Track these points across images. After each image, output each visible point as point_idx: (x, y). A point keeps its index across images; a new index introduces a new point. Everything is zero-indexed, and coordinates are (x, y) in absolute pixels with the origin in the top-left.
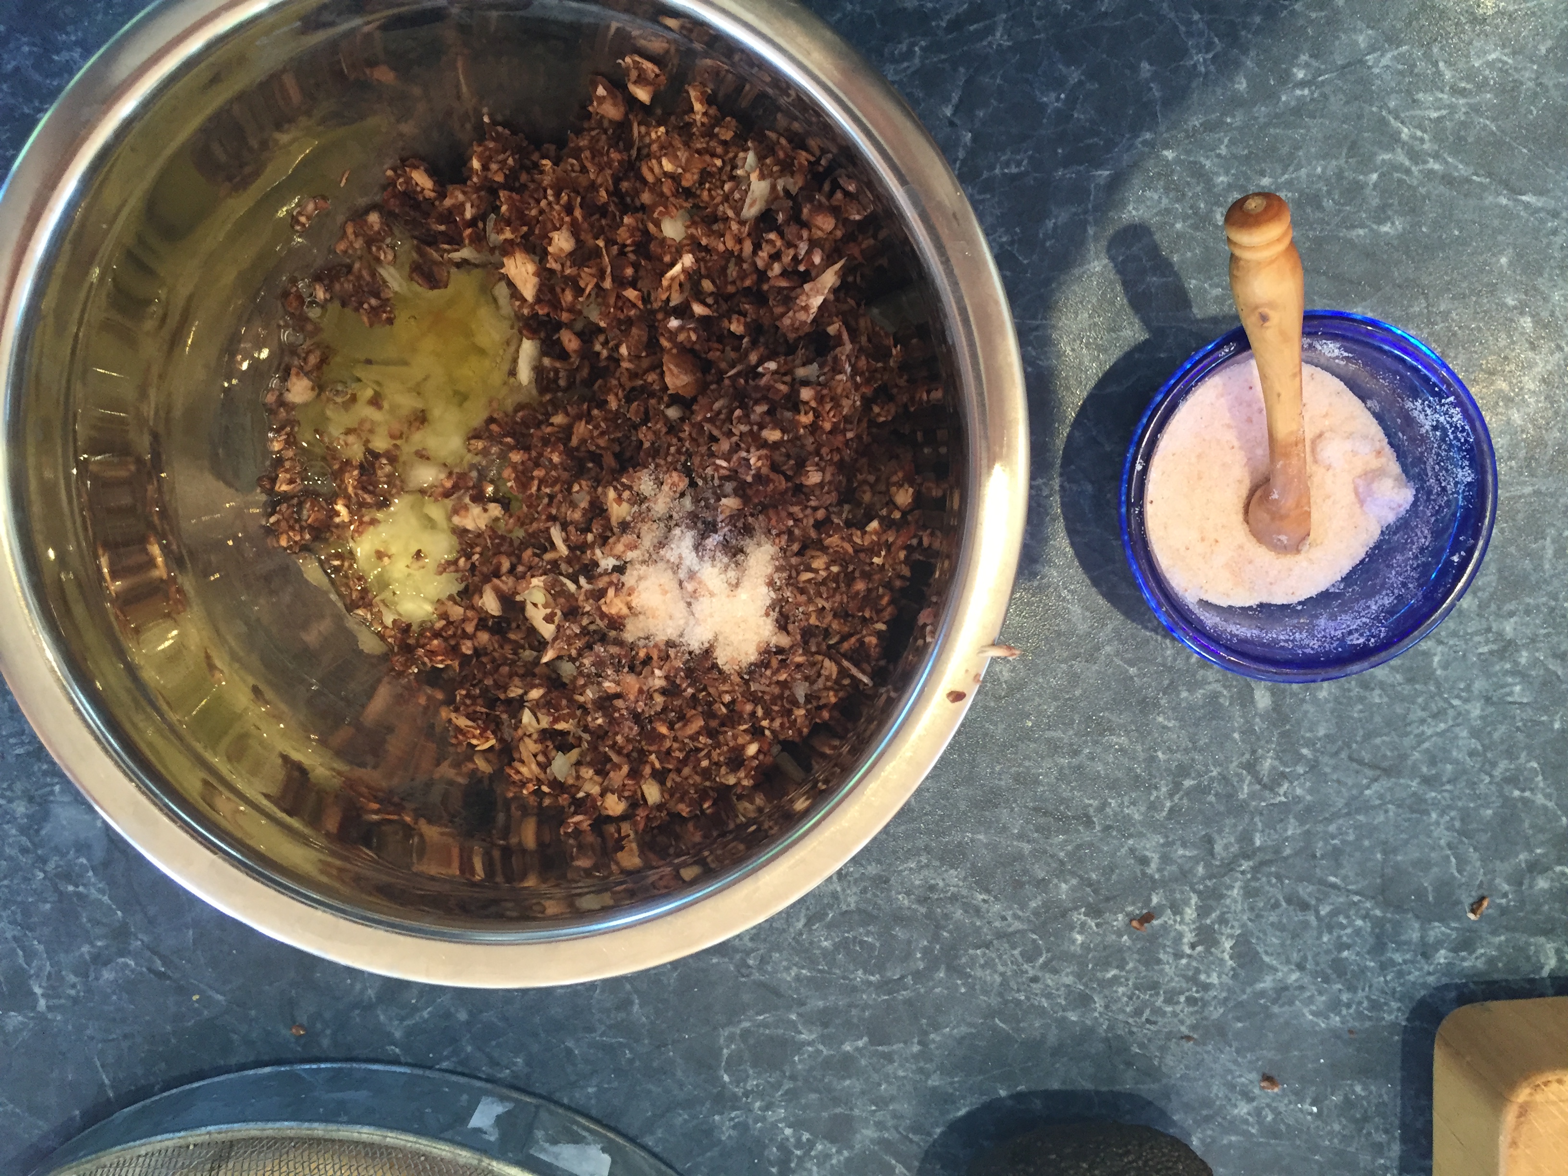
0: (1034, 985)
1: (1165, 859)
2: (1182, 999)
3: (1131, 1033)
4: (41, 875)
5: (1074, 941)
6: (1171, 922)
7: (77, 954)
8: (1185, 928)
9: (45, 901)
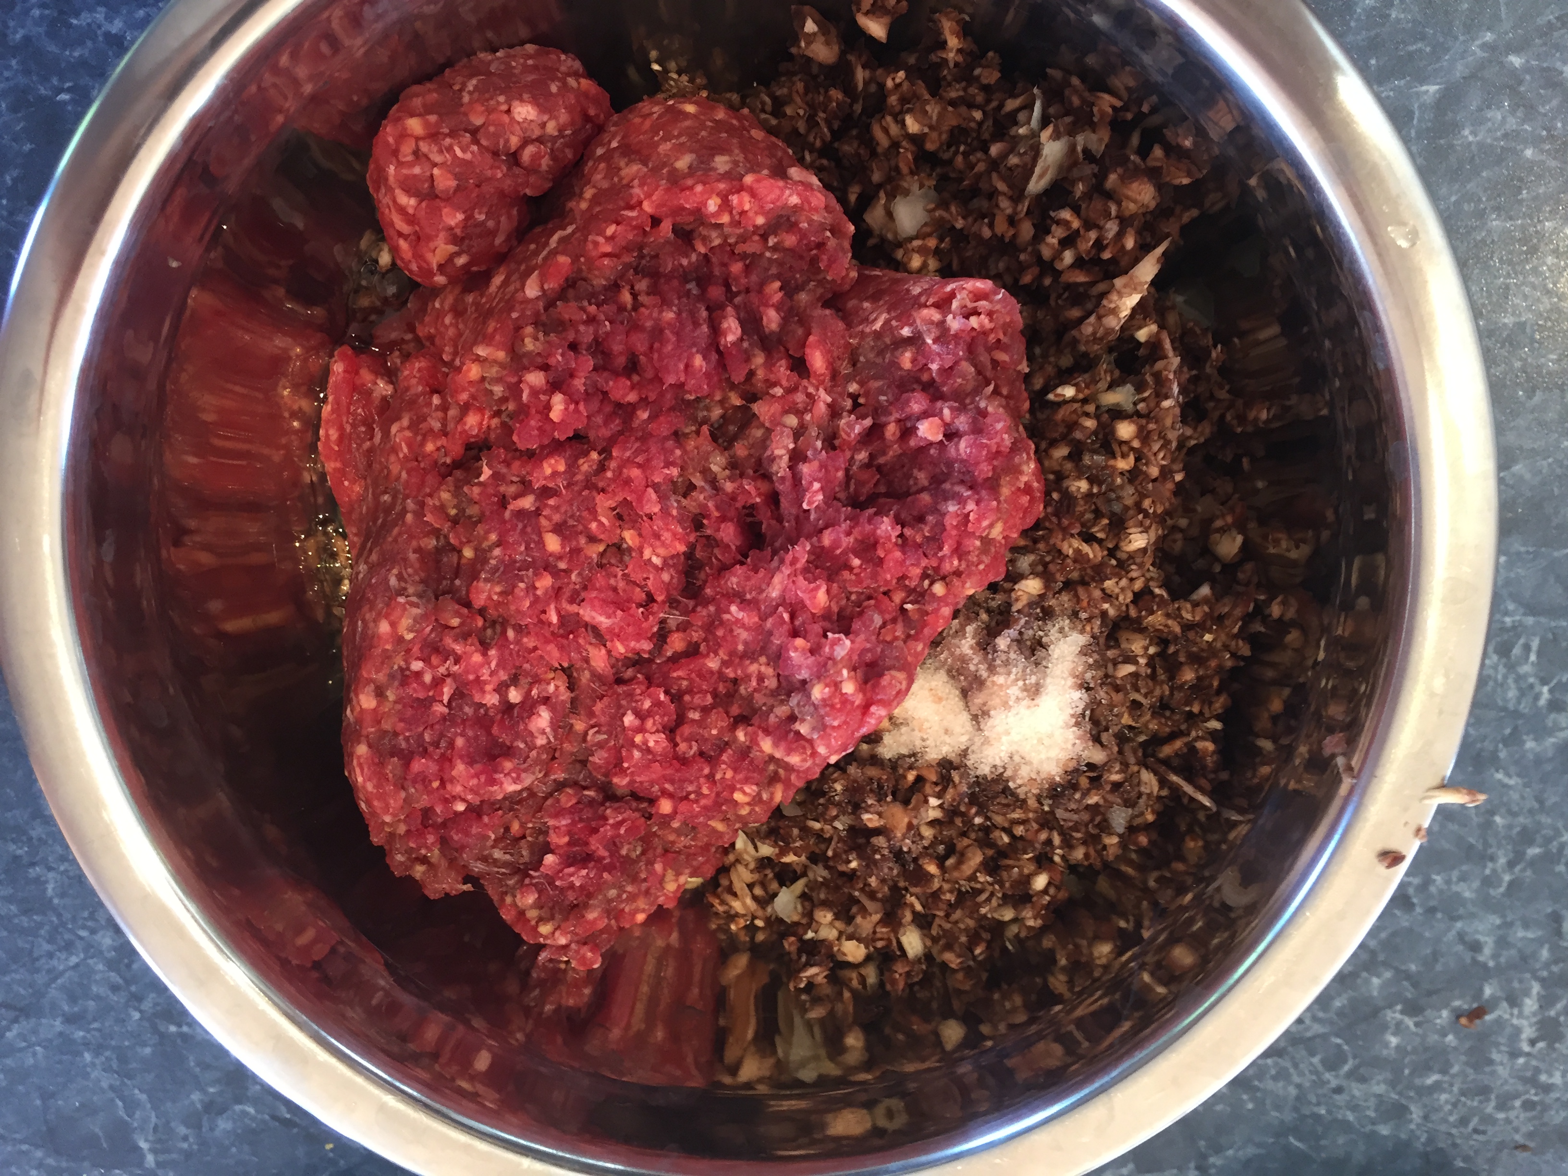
0: (1337, 1097)
1: (1502, 943)
2: (1518, 1103)
3: (1455, 1145)
4: (136, 1015)
5: (1387, 1045)
6: (1507, 1016)
7: (186, 1102)
8: (1525, 1023)
9: (144, 1044)
